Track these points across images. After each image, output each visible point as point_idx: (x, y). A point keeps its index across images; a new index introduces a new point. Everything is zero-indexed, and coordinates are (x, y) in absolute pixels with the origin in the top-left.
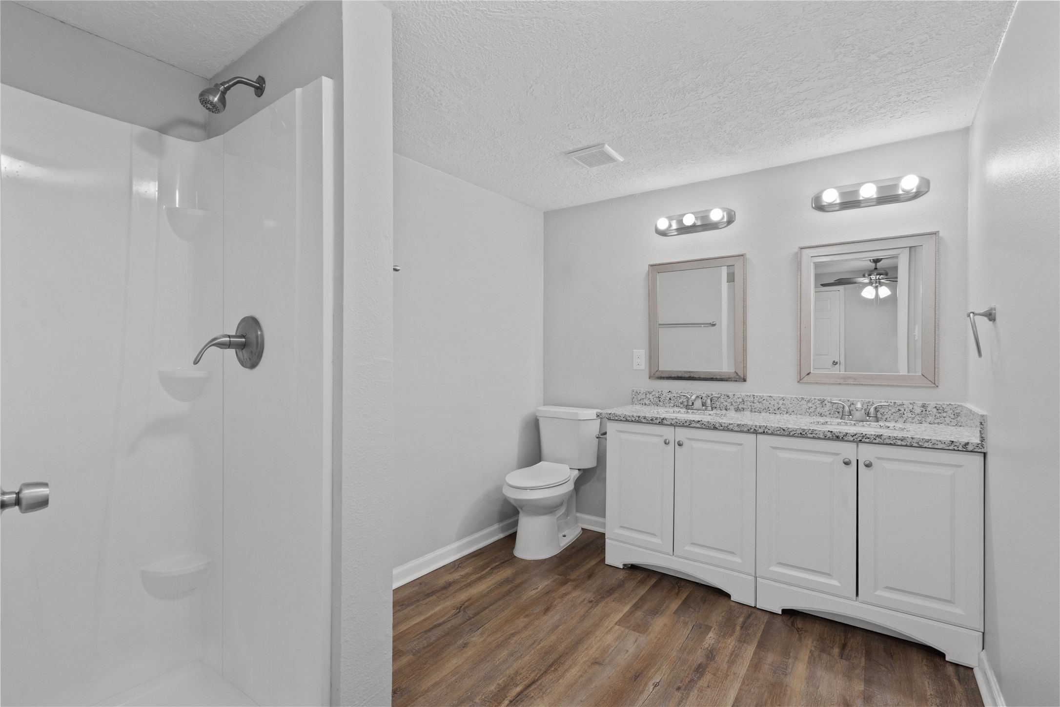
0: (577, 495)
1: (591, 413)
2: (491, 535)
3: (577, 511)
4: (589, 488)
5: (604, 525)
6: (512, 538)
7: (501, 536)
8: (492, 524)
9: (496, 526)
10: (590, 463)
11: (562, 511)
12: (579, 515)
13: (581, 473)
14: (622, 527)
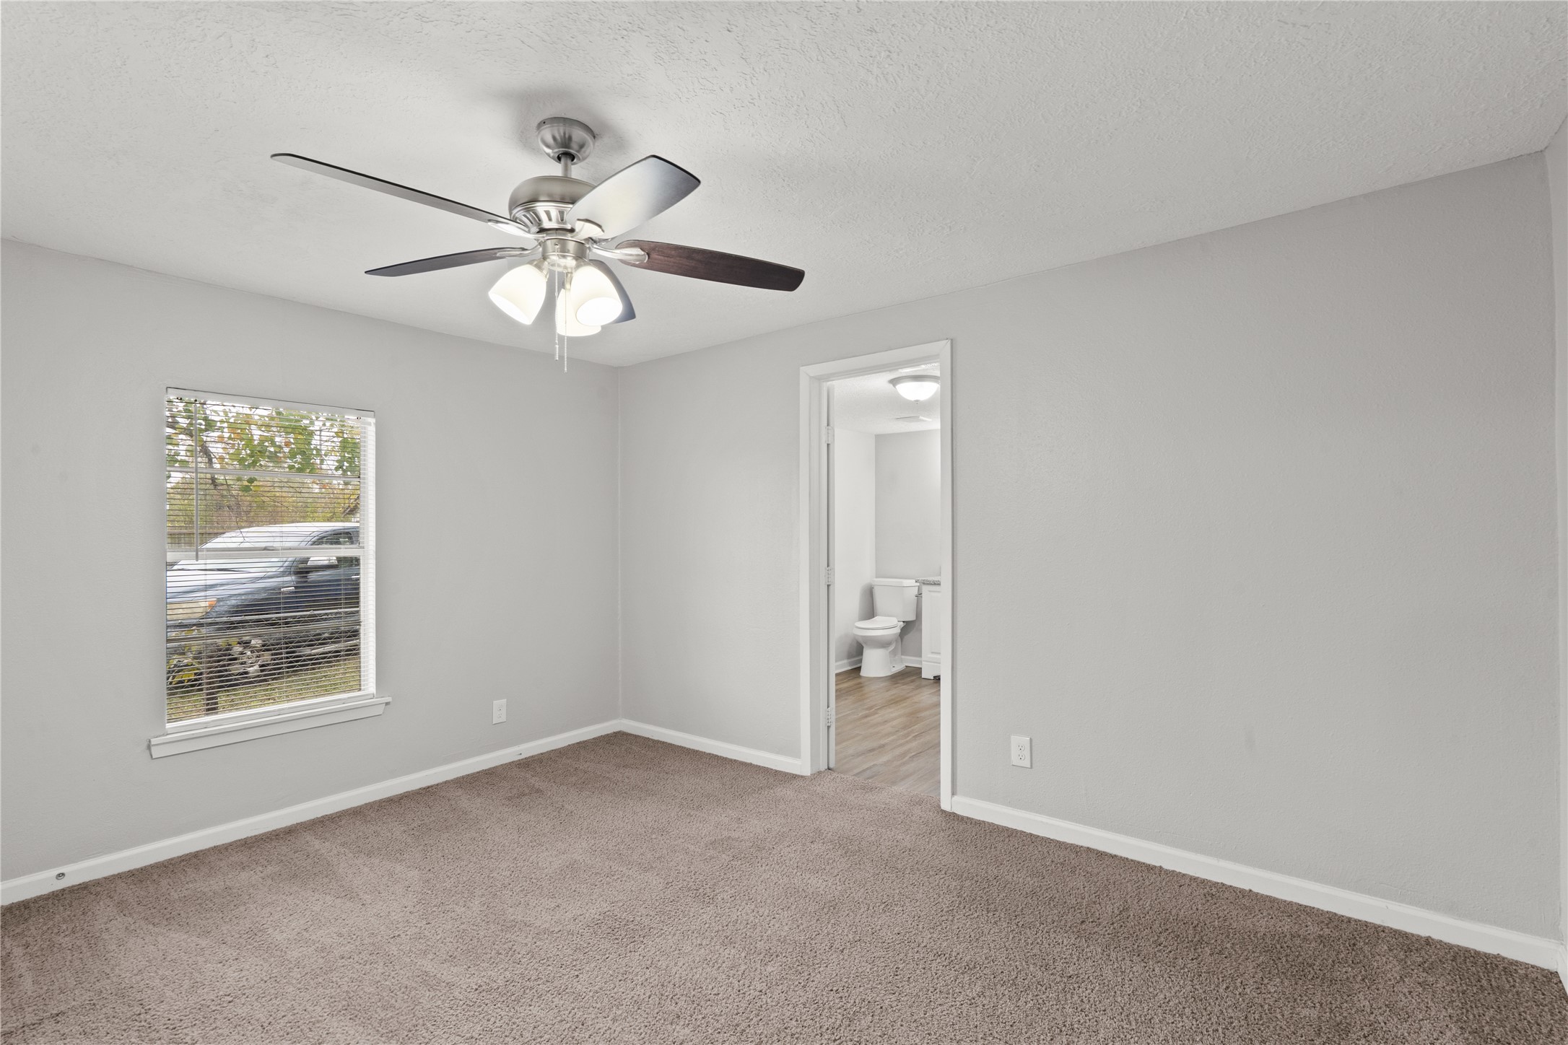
0: (902, 641)
1: (912, 582)
2: (845, 666)
3: (902, 654)
4: (910, 637)
5: (921, 662)
6: (859, 669)
7: (850, 668)
8: (843, 659)
9: (846, 661)
10: (911, 617)
11: (892, 648)
12: (903, 657)
13: (905, 624)
14: (933, 653)
